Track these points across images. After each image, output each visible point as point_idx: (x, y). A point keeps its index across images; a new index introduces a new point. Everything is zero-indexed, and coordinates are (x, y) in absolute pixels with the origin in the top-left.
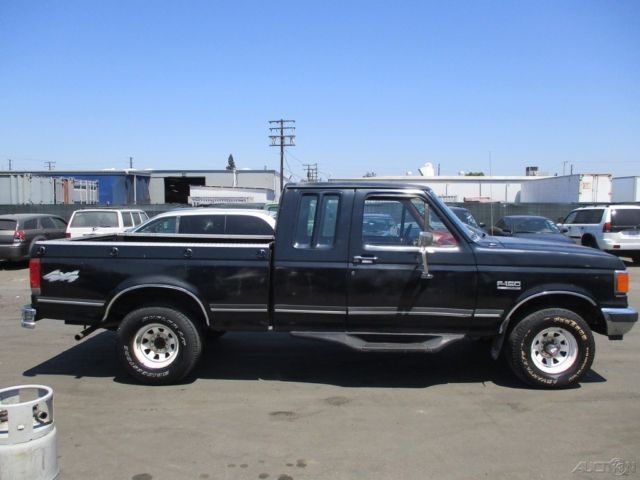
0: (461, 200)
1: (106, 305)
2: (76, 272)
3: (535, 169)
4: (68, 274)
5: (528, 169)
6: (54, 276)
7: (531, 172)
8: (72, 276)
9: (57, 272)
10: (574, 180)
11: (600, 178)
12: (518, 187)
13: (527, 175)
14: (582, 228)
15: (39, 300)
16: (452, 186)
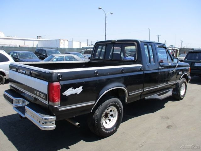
0: (18, 46)
1: (95, 103)
2: (81, 87)
3: (40, 37)
4: (77, 89)
5: (38, 37)
6: (69, 92)
7: (39, 38)
8: (79, 90)
9: (71, 89)
10: (58, 41)
11: (65, 41)
12: (37, 42)
13: (38, 38)
14: (88, 56)
15: (60, 109)
16: (14, 41)
